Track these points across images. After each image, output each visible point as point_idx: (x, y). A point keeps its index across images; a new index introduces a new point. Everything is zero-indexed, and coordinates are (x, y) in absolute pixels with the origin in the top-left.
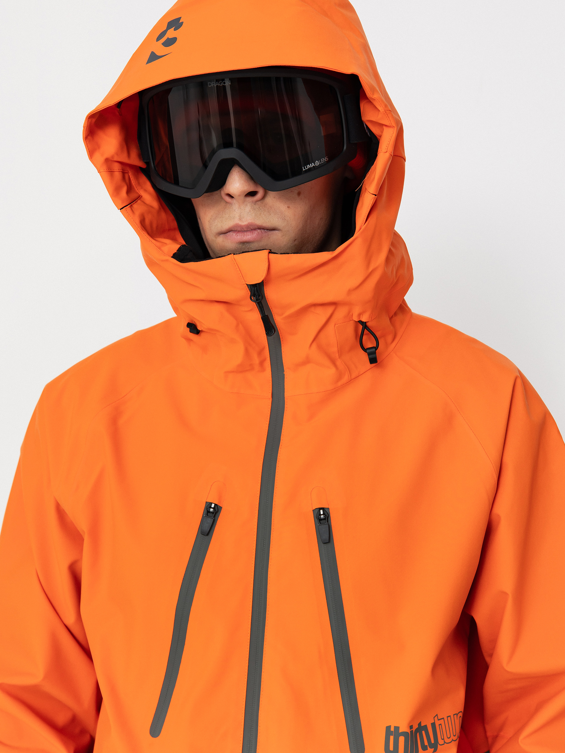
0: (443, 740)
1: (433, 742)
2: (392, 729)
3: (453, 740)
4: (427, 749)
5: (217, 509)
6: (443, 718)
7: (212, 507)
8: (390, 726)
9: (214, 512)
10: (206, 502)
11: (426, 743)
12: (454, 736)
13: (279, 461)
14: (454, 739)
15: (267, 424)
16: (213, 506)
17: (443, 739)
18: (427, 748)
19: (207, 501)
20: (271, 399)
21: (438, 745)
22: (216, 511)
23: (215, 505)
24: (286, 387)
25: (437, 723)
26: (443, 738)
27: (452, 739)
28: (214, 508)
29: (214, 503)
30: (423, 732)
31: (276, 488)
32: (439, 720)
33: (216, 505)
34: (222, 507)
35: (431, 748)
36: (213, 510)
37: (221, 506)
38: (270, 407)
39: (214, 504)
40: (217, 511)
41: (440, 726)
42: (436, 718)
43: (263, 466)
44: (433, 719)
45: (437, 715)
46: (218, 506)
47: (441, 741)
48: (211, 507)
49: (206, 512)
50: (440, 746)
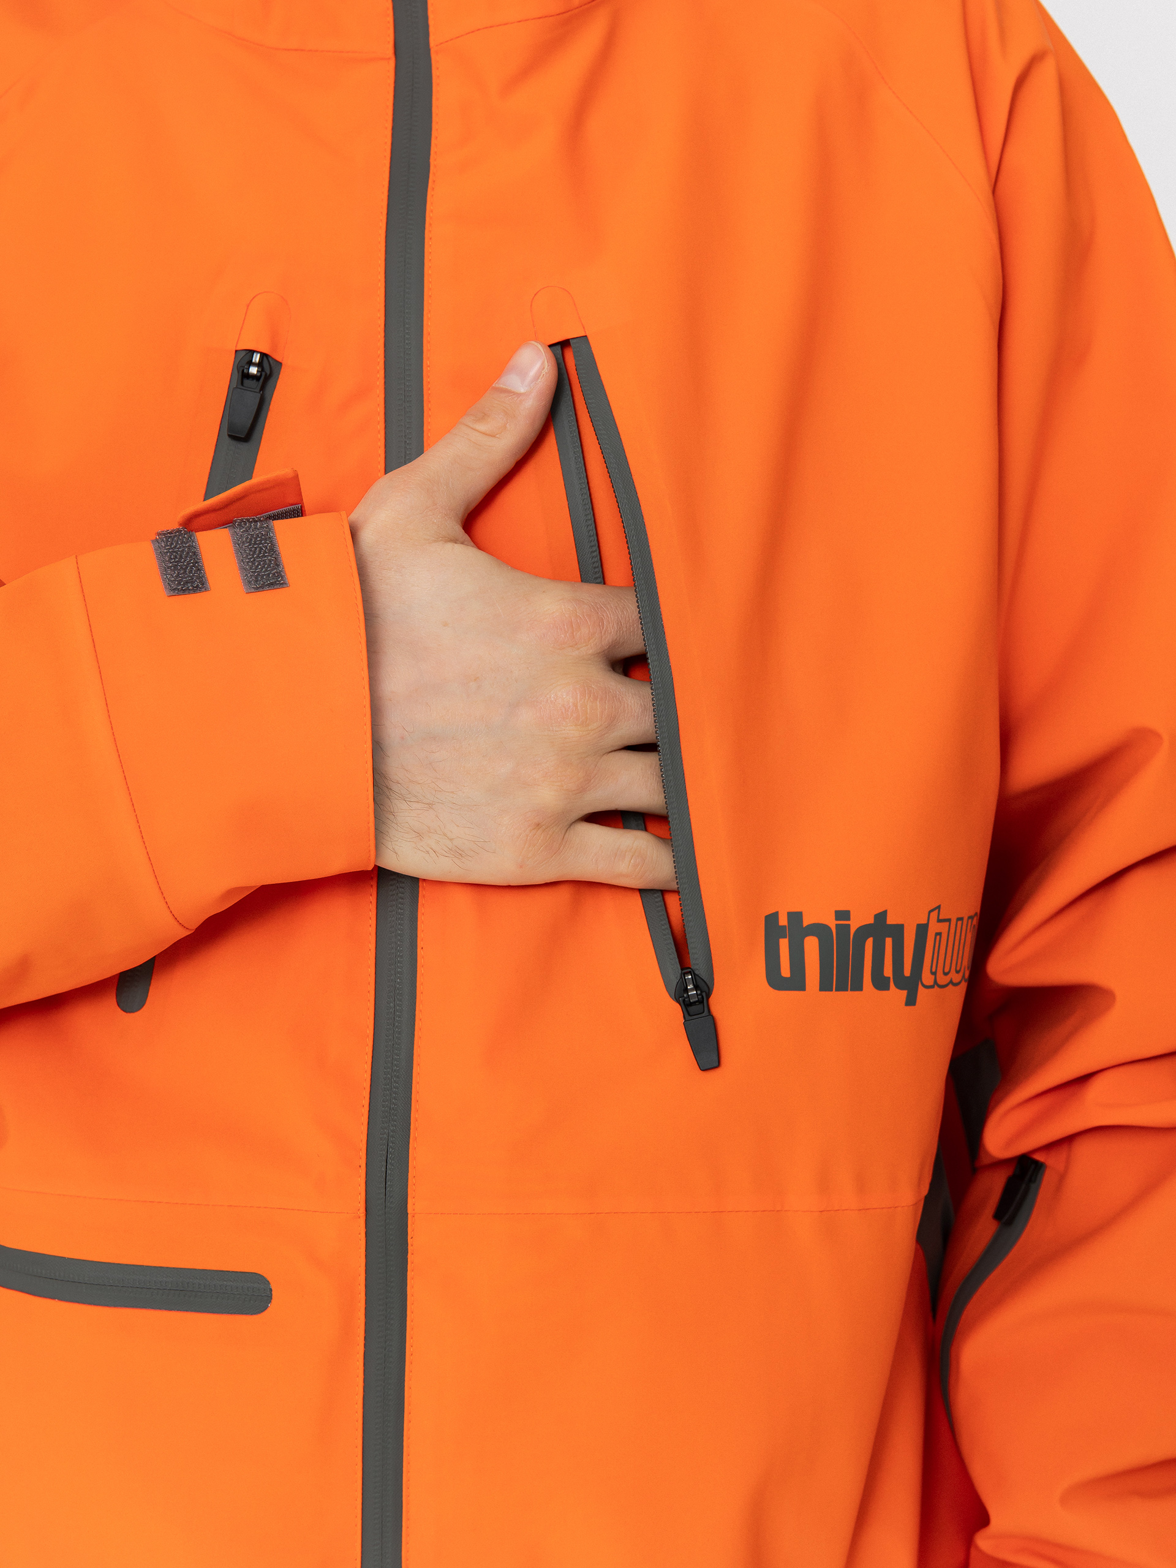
0: (933, 977)
1: (907, 972)
2: (783, 921)
3: (951, 982)
4: (887, 988)
5: (270, 368)
6: (949, 920)
7: (253, 361)
8: (777, 913)
9: (261, 375)
10: (236, 351)
11: (888, 971)
12: (958, 972)
13: (430, 224)
14: (955, 981)
15: (386, 128)
16: (256, 358)
17: (934, 973)
18: (889, 987)
19: (237, 349)
20: (393, 59)
21: (920, 986)
22: (266, 374)
23: (264, 356)
24: (431, 22)
25: (934, 928)
26: (934, 970)
27: (949, 980)
28: (259, 365)
29: (258, 352)
30: (889, 942)
31: (430, 296)
32: (939, 921)
33: (265, 358)
34: (281, 364)
35: (899, 986)
36: (258, 371)
37: (280, 360)
38: (391, 81)
39: (259, 355)
40: (268, 373)
41: (938, 937)
42: (934, 915)
43: (386, 242)
44: (927, 915)
45: (939, 907)
46: (270, 360)
47: (927, 978)
48: (250, 363)
49: (236, 376)
50: (922, 987)
